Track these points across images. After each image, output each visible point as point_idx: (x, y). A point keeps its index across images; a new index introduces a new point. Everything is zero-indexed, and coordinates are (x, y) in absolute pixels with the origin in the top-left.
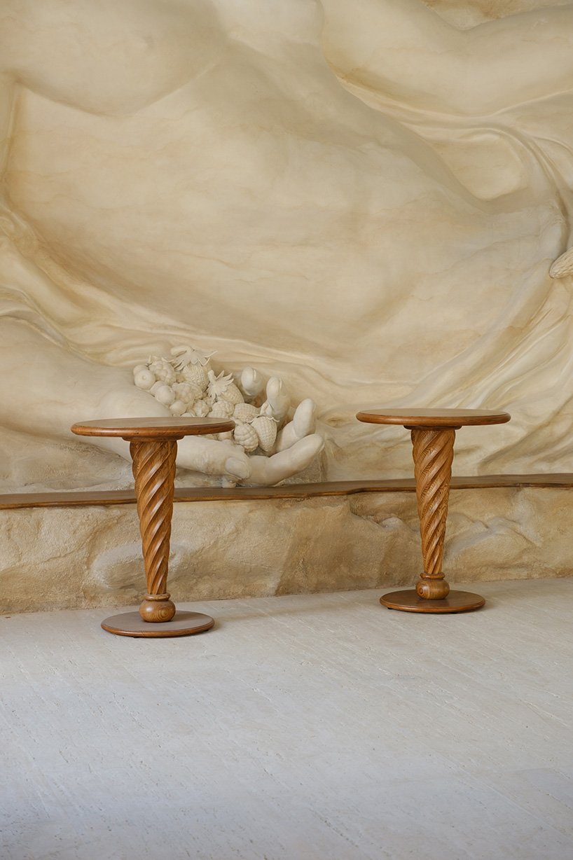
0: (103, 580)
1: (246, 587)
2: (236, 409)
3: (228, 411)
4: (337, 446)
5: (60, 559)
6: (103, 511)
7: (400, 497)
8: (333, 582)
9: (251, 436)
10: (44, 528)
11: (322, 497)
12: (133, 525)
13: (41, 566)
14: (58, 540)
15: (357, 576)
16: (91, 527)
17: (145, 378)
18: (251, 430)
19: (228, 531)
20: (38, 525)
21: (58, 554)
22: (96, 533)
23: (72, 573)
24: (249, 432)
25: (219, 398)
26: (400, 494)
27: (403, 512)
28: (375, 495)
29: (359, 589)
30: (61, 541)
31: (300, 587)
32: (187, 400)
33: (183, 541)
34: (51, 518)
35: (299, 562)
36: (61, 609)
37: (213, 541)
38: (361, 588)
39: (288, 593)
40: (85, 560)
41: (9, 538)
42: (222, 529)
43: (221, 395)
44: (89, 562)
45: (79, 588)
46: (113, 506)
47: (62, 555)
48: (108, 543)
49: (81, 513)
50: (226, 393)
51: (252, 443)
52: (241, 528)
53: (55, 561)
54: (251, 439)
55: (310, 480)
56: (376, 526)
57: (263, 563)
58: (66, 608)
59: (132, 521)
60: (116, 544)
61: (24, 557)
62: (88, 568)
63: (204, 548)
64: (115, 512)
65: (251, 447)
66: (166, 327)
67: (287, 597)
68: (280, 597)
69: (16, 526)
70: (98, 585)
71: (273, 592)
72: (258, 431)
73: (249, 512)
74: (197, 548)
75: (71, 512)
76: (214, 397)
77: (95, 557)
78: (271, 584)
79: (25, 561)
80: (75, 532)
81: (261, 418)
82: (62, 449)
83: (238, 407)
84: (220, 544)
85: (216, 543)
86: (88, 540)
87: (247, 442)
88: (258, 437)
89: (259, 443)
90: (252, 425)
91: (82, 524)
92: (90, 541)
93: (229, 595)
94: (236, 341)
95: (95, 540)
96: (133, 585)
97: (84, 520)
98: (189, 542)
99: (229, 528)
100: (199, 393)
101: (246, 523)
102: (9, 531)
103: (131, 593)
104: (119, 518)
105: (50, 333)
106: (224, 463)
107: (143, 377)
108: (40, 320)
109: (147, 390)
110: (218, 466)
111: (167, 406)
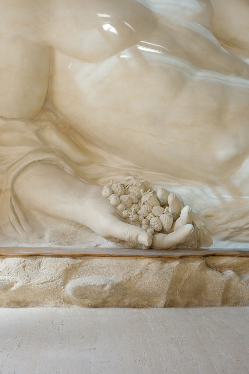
0: (71, 295)
1: (149, 302)
2: (153, 209)
3: (149, 210)
4: (208, 230)
5: (49, 283)
6: (72, 259)
7: (234, 259)
8: (197, 302)
9: (158, 223)
10: (42, 267)
11: (189, 258)
12: (88, 267)
13: (40, 286)
14: (49, 272)
15: (210, 300)
16: (65, 268)
17: (106, 192)
18: (158, 220)
19: (136, 273)
20: (40, 264)
21: (49, 280)
22: (68, 270)
23: (56, 290)
24: (157, 221)
25: (145, 203)
26: (234, 258)
27: (236, 267)
28: (220, 258)
29: (211, 307)
30: (50, 274)
31: (178, 303)
32: (127, 203)
33: (113, 277)
34: (46, 262)
35: (176, 291)
36: (52, 307)
37: (128, 278)
38: (212, 306)
39: (171, 307)
40: (62, 283)
41: (24, 270)
42: (133, 272)
43: (146, 202)
44: (64, 285)
45: (60, 297)
46: (78, 257)
47: (51, 281)
48: (75, 276)
49: (60, 260)
50: (149, 201)
51: (158, 227)
52: (143, 272)
53: (47, 283)
54: (158, 225)
55: (191, 247)
56: (219, 274)
57: (155, 291)
58: (55, 307)
59: (87, 265)
60: (79, 276)
61: (31, 281)
62: (64, 288)
63: (123, 281)
64: (78, 261)
65: (158, 229)
66: (129, 167)
67: (170, 308)
68: (166, 309)
69: (28, 265)
70: (69, 296)
71: (163, 305)
72: (162, 221)
73: (148, 264)
74: (120, 281)
75: (55, 259)
76: (143, 203)
77: (68, 282)
78: (162, 302)
79: (32, 283)
80: (57, 269)
81: (164, 214)
82: (70, 225)
83: (154, 208)
84: (132, 279)
85: (130, 279)
86: (64, 274)
87: (156, 226)
88: (162, 224)
89: (163, 226)
90: (160, 217)
91: (61, 265)
92: (65, 274)
93: (140, 305)
94: (163, 174)
95: (68, 274)
96: (87, 298)
97: (62, 264)
98: (116, 278)
99: (137, 272)
100: (136, 200)
101: (146, 269)
102: (24, 267)
103: (88, 302)
104: (80, 264)
105: (67, 168)
106: (137, 238)
107: (106, 191)
108: (62, 162)
109: (107, 198)
110: (134, 239)
111: (115, 206)
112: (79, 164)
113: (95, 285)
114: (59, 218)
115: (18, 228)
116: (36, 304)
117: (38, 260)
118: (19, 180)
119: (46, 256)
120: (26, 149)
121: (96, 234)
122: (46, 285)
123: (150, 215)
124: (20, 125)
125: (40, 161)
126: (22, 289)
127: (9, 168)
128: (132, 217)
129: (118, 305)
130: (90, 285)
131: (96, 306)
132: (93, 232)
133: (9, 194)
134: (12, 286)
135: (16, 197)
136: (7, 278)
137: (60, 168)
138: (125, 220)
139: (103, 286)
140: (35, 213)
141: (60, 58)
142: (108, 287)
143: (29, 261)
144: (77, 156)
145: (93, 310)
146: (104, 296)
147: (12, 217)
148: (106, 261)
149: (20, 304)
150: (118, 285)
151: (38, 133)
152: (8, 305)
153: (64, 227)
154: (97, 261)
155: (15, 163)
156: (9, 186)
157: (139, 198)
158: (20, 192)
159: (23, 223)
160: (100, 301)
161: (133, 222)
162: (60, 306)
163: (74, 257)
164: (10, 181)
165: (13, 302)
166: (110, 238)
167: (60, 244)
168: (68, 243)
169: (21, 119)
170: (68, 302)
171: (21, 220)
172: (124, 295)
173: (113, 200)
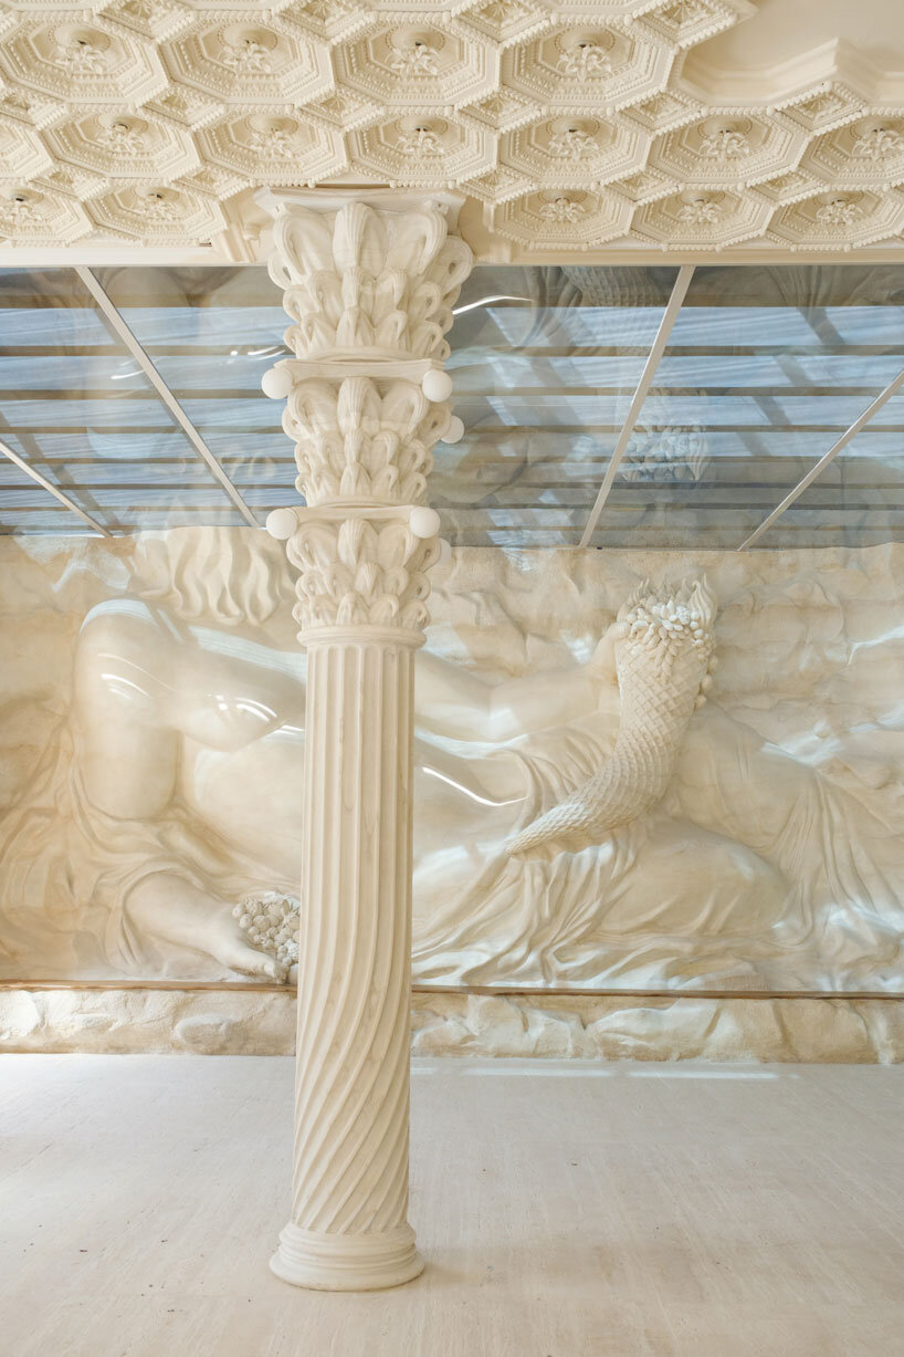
0: (181, 1038)
5: (155, 1023)
6: (183, 993)
10: (148, 1003)
13: (144, 1025)
14: (155, 1009)
16: (175, 1004)
19: (259, 1011)
20: (145, 1000)
21: (155, 1018)
22: (178, 1007)
23: (163, 1031)
30: (157, 1011)
32: (261, 926)
33: (231, 1015)
34: (153, 996)
36: (159, 1054)
40: (171, 1023)
41: (126, 1007)
42: (255, 1010)
44: (174, 1024)
45: (169, 1041)
46: (193, 990)
47: (157, 1019)
48: (186, 1014)
52: (268, 1010)
58: (162, 1054)
60: (191, 1015)
61: (134, 1019)
62: (173, 1029)
63: (243, 1021)
64: (191, 995)
69: (130, 1000)
70: (179, 1040)
74: (238, 1020)
76: (282, 926)
77: (177, 1021)
79: (134, 1022)
80: (165, 1005)
84: (254, 1018)
85: (251, 1018)
86: (173, 1011)
91: (170, 1001)
95: (177, 1012)
96: (200, 1042)
97: (170, 998)
98: (235, 1016)
99: (260, 1008)
100: (274, 922)
101: (271, 1006)
102: (126, 1002)
103: (202, 1047)
104: (193, 999)
105: (196, 881)
106: (263, 968)
107: (237, 911)
108: (189, 874)
109: (238, 920)
110: (260, 969)
111: (245, 930)
112: (213, 875)
113: (209, 1025)
114: (181, 945)
115: (129, 958)
116: (140, 1050)
117: (143, 994)
118: (133, 896)
119: (153, 989)
120: (144, 857)
121: (221, 964)
122: (152, 1024)
123: (289, 941)
124: (136, 826)
125: (160, 872)
126: (123, 1030)
127: (122, 880)
128: (266, 943)
129: (240, 1051)
130: (203, 1026)
131: (212, 1054)
132: (215, 960)
133: (120, 914)
134: (110, 1026)
135: (128, 918)
136: (105, 1015)
137: (187, 882)
138: (256, 947)
139: (218, 1026)
140: (153, 939)
141: (188, 744)
142: (223, 1028)
143: (132, 994)
144: (211, 865)
145: (207, 1057)
146: (222, 1039)
147: (122, 943)
148: (223, 996)
149: (119, 1050)
150: (235, 1025)
151: (160, 837)
152: (106, 1051)
153: (188, 956)
154: (214, 996)
155: (127, 876)
156: (120, 904)
157: (281, 921)
158: (134, 911)
159: (135, 953)
160: (217, 1047)
161: (267, 949)
162: (168, 1053)
163: (186, 990)
164: (121, 898)
165: (112, 1047)
166: (236, 969)
167: (180, 978)
168: (190, 977)
169: (139, 819)
170: (179, 1048)
171: (132, 947)
172: (247, 1039)
173: (243, 923)
